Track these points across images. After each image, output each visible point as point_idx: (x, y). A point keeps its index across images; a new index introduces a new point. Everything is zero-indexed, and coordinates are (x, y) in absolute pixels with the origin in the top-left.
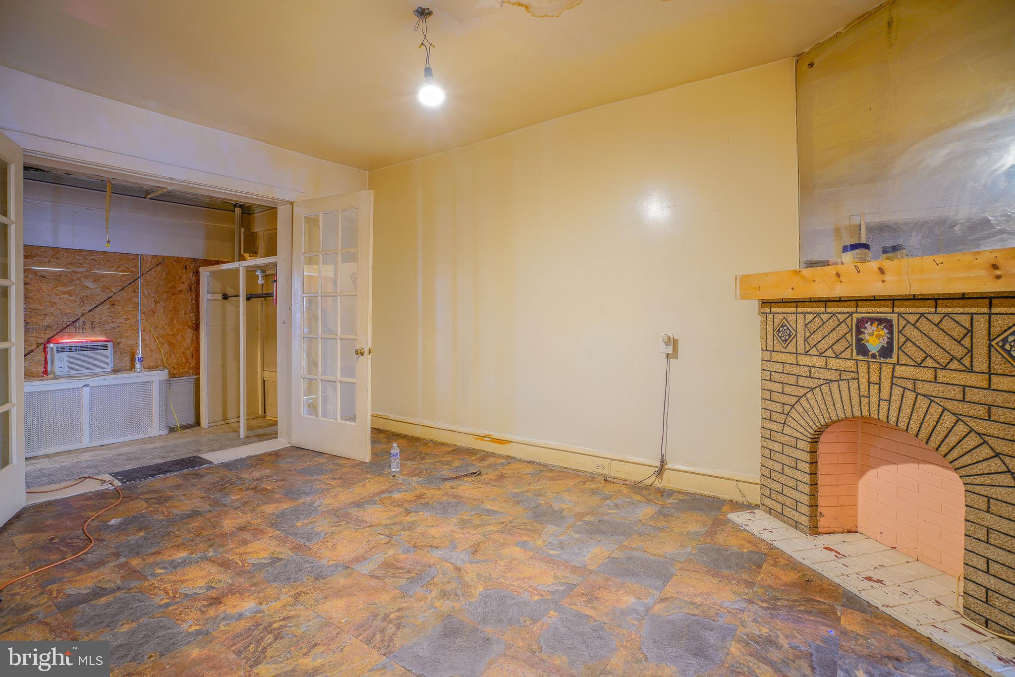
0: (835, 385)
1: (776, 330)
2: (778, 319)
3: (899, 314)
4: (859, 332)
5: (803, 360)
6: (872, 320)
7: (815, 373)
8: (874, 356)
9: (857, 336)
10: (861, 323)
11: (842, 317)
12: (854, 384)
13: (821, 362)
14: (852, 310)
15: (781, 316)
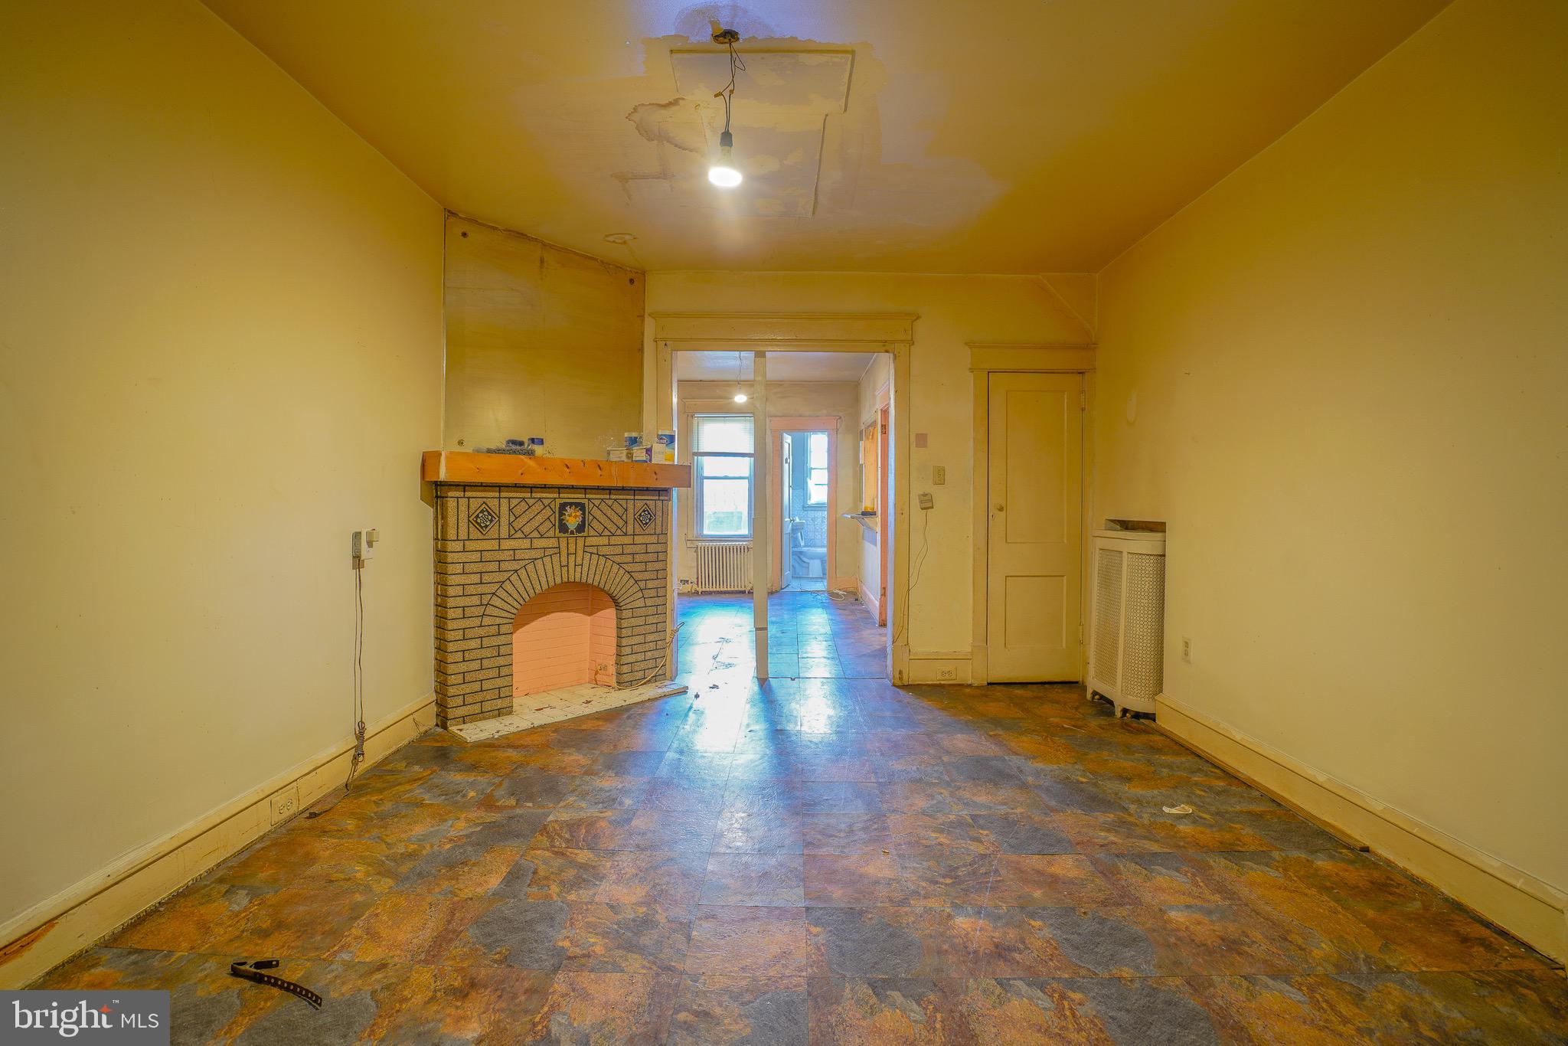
0: (540, 561)
1: (473, 517)
2: (475, 504)
3: (589, 499)
4: (561, 514)
5: (506, 544)
6: (571, 504)
7: (519, 555)
8: (572, 533)
9: (560, 516)
10: (563, 507)
11: (546, 502)
12: (556, 558)
13: (526, 543)
14: (556, 495)
15: (480, 501)
